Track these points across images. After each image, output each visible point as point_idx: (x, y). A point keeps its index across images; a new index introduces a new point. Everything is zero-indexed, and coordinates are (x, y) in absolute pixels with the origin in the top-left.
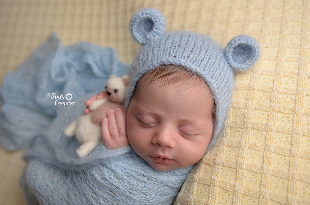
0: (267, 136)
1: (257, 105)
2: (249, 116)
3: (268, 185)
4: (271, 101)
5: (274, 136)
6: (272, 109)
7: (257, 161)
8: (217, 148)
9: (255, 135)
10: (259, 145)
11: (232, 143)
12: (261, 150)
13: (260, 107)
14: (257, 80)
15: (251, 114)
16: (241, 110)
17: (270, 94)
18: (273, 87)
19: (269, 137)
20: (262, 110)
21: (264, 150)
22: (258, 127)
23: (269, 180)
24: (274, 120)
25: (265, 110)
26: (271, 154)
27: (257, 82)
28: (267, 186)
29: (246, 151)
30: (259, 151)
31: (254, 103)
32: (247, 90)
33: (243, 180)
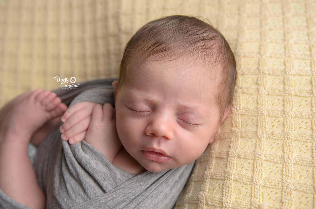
0: (285, 123)
1: (270, 91)
2: (263, 102)
3: (291, 174)
4: (285, 84)
5: (293, 122)
6: (287, 93)
7: (277, 151)
8: (228, 140)
9: (272, 123)
10: (277, 134)
11: (247, 134)
12: (280, 138)
13: (274, 92)
14: (267, 63)
15: (265, 100)
16: (253, 96)
17: (282, 77)
18: (285, 69)
19: (288, 124)
20: (276, 95)
21: (284, 138)
22: (274, 113)
23: (291, 169)
24: (291, 106)
25: (279, 94)
26: (291, 142)
27: (266, 66)
28: (290, 175)
29: (264, 141)
30: (278, 140)
31: (266, 89)
32: (256, 75)
33: (262, 171)
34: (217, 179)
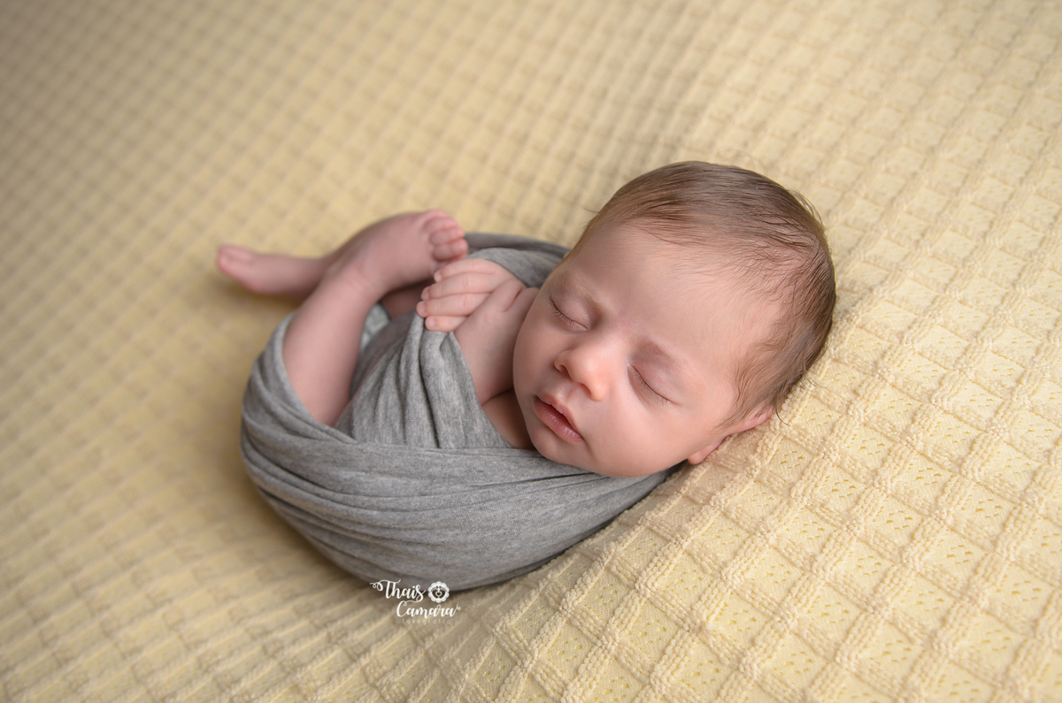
0: (863, 497)
1: (875, 418)
2: (844, 433)
3: (808, 601)
4: (913, 421)
5: (881, 502)
6: (907, 441)
7: (810, 541)
8: (729, 474)
9: (836, 483)
10: (832, 509)
11: (772, 480)
12: (832, 521)
13: (880, 424)
14: (902, 362)
15: (850, 432)
16: (830, 413)
17: (918, 404)
18: (934, 391)
19: (869, 501)
20: (881, 433)
21: (840, 524)
22: (853, 467)
23: (815, 590)
24: (898, 468)
25: (889, 435)
26: (851, 538)
27: (899, 366)
28: (804, 601)
29: (796, 510)
30: (827, 521)
31: (869, 411)
32: (864, 373)
33: (752, 563)
34: (657, 534)
